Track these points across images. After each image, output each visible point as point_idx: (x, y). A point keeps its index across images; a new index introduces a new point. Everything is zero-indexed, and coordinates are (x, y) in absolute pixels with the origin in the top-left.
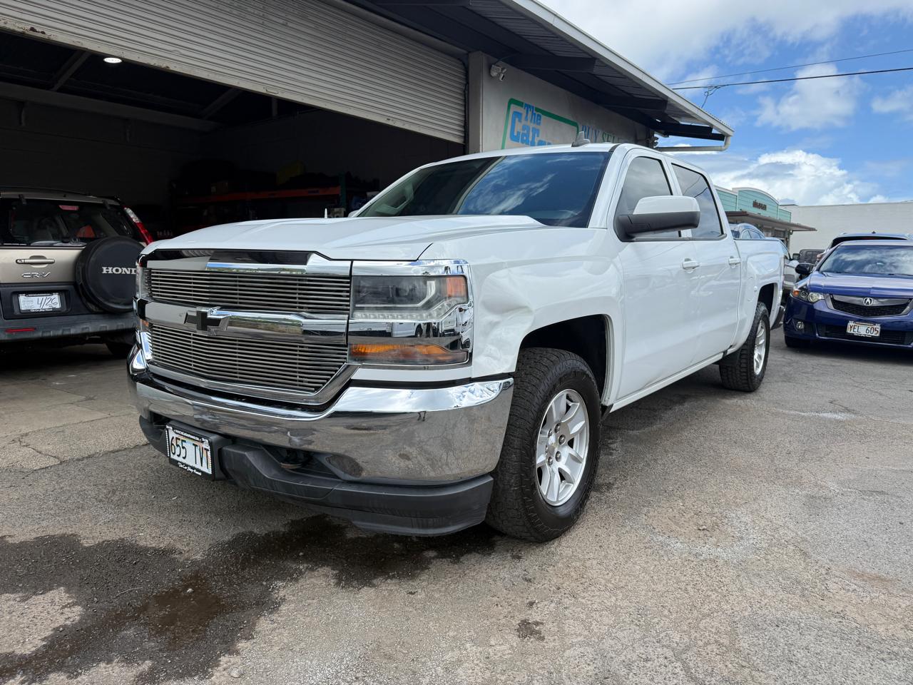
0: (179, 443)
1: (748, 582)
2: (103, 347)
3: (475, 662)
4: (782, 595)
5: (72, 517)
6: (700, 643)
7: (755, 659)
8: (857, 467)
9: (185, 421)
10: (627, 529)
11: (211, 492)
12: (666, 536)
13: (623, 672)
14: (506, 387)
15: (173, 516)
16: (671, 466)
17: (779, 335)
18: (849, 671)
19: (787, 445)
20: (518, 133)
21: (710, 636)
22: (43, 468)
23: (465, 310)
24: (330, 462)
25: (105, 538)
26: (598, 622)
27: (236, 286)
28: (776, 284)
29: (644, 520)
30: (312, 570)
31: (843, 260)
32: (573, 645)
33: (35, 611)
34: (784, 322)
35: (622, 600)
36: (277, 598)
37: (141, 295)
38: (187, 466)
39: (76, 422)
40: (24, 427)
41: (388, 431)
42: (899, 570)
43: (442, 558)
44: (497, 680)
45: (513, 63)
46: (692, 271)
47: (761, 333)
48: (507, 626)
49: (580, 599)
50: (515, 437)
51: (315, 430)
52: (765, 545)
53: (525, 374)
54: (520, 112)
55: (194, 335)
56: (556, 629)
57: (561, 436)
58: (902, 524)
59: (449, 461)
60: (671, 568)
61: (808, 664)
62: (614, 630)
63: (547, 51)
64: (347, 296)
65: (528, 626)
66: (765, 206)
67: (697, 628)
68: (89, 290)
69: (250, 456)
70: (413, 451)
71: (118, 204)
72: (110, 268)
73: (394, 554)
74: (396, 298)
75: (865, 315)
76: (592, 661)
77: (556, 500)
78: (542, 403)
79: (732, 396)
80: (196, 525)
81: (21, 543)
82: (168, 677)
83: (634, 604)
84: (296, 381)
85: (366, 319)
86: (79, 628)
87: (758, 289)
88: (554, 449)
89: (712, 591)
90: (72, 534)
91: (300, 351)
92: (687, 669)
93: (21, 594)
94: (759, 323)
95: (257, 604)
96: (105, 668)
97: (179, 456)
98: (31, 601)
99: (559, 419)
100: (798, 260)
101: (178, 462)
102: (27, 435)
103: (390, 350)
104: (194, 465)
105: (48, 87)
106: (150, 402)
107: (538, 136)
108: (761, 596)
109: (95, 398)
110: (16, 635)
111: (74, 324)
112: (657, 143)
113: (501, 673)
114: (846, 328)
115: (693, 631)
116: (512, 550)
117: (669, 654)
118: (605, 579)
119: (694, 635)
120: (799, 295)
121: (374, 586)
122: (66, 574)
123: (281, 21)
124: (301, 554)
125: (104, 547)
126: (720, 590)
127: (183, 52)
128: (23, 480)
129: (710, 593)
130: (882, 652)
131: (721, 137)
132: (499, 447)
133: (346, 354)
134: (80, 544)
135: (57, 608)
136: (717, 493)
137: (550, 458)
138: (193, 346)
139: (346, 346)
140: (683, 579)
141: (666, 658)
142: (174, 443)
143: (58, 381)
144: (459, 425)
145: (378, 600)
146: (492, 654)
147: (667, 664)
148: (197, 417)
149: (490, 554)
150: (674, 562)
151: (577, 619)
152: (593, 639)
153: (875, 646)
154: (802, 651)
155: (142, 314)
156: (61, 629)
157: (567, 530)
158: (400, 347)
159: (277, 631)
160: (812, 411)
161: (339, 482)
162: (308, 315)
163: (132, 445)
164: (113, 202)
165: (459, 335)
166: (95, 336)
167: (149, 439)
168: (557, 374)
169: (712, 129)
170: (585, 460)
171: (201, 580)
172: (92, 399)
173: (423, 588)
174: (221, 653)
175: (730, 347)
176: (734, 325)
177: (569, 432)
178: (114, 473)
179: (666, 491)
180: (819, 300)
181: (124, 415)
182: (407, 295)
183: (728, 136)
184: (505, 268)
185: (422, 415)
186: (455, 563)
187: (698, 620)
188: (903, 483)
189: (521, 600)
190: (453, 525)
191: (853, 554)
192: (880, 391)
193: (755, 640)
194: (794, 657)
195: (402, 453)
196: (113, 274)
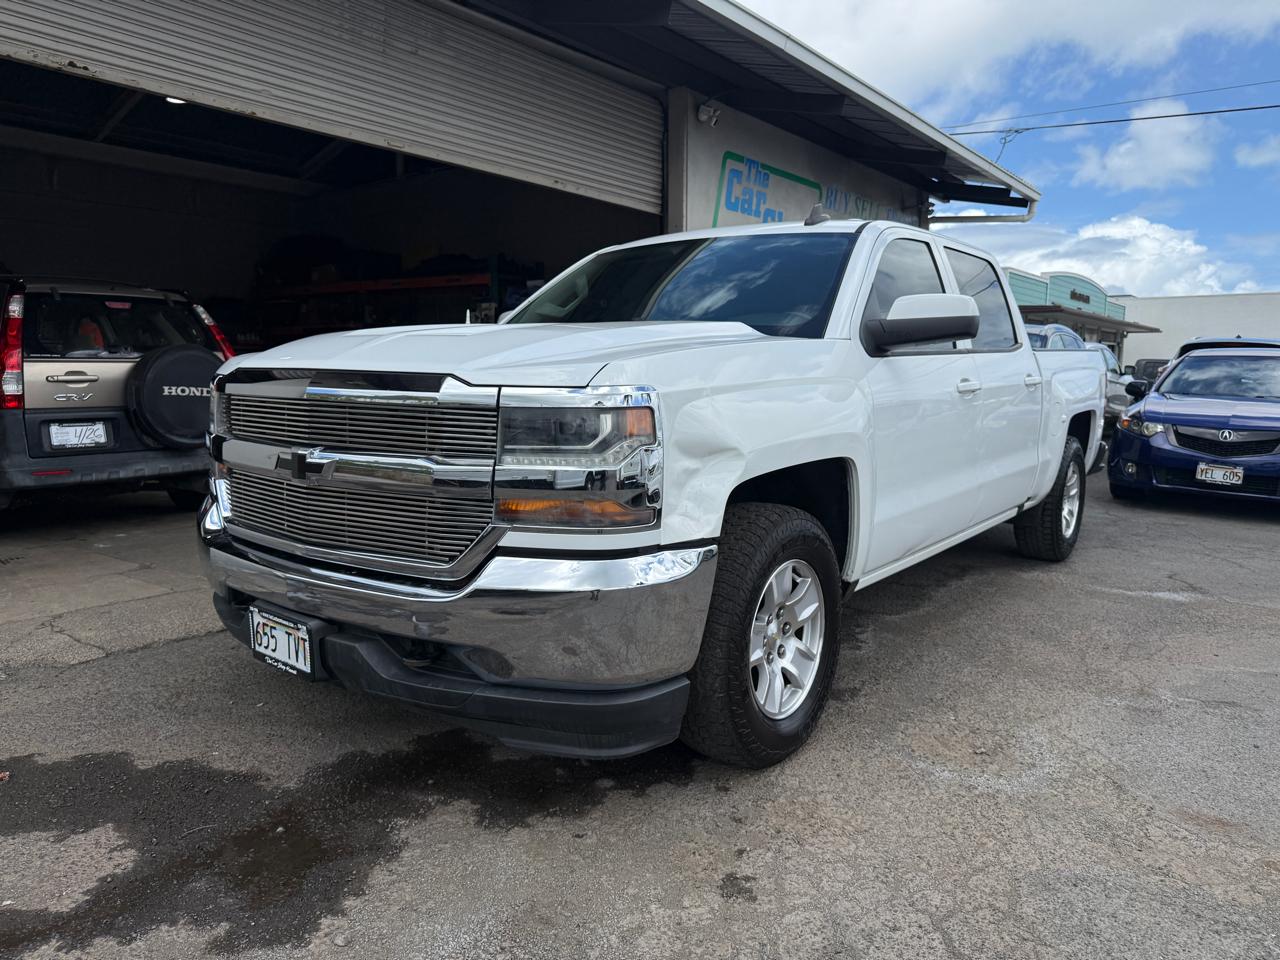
0: (267, 630)
1: (1039, 825)
2: (163, 495)
3: (662, 929)
4: (1084, 843)
5: (123, 730)
6: (968, 907)
7: (1042, 929)
8: (1201, 667)
9: (275, 600)
10: (876, 751)
11: (310, 696)
12: (929, 762)
13: (861, 944)
14: (707, 558)
15: (258, 729)
16: (941, 665)
17: (1101, 482)
18: (1170, 947)
19: (1105, 637)
20: (737, 198)
21: (981, 897)
22: (83, 663)
23: (652, 451)
24: (469, 658)
25: (166, 758)
26: (830, 878)
27: (345, 419)
28: (1094, 411)
29: (900, 740)
30: (445, 803)
31: (1187, 379)
32: (794, 908)
33: (75, 855)
34: (1109, 463)
35: (865, 848)
36: (397, 841)
37: (215, 429)
38: (277, 661)
39: (126, 599)
40: (56, 606)
41: (547, 616)
42: (1248, 811)
43: (622, 789)
44: (690, 954)
45: (730, 102)
46: (971, 395)
47: (1073, 479)
48: (707, 882)
49: (807, 847)
50: (720, 624)
51: (450, 614)
52: (1065, 776)
53: (735, 539)
54: (740, 169)
55: (287, 485)
56: (773, 886)
57: (786, 624)
58: (1258, 747)
59: (630, 656)
60: (934, 806)
61: (1113, 937)
62: (852, 889)
63: (777, 84)
64: (493, 435)
65: (735, 882)
66: (1088, 298)
67: (965, 887)
68: (145, 418)
69: (363, 649)
70: (581, 643)
71: (184, 300)
72: (174, 388)
73: (556, 783)
74: (559, 435)
75: (1221, 455)
76: (819, 929)
77: (777, 711)
78: (758, 579)
79: (1032, 568)
80: (289, 741)
81: (54, 763)
82: (251, 945)
83: (880, 854)
84: (423, 547)
85: (517, 465)
86: (133, 878)
87: (1067, 418)
88: (775, 641)
89: (988, 837)
90: (122, 753)
91: (430, 508)
92: (948, 942)
93: (55, 833)
94: (1069, 467)
95: (370, 849)
96: (168, 932)
97: (266, 647)
98: (68, 842)
99: (781, 600)
100: (1133, 374)
101: (265, 656)
102: (60, 616)
103: (551, 507)
104: (287, 661)
105: (90, 137)
106: (228, 573)
107: (764, 203)
108: (1056, 844)
109: (153, 566)
110: (48, 886)
111: (124, 464)
112: (933, 211)
113: (697, 945)
114: (1194, 472)
115: (959, 891)
116: (718, 780)
117: (925, 921)
118: (843, 820)
119: (960, 895)
120: (1129, 426)
121: (528, 826)
122: (114, 806)
123: (409, 48)
124: (430, 782)
125: (164, 770)
126: (999, 837)
127: (274, 91)
128: (56, 679)
129: (986, 840)
130: (1217, 922)
131: (1023, 202)
132: (699, 635)
133: (491, 512)
134: (132, 765)
135: (103, 851)
136: (1002, 702)
137: (770, 654)
138: (288, 500)
139: (492, 502)
140: (949, 820)
141: (920, 927)
142: (260, 630)
143: (103, 542)
144: (643, 608)
145: (534, 845)
146: (684, 919)
147: (922, 935)
148: (291, 594)
149: (686, 785)
150: (938, 797)
151: (802, 874)
152: (823, 900)
153: (1208, 914)
154: (1107, 920)
155: (218, 456)
156: (109, 879)
157: (793, 752)
158: (563, 502)
159: (396, 884)
160: (1142, 590)
161: (480, 685)
162: (440, 459)
163: (203, 632)
164: (177, 297)
165: (643, 485)
166: (153, 481)
167: (225, 624)
168: (779, 538)
169: (1009, 192)
170: (818, 657)
171: (296, 816)
172: (149, 567)
173: (594, 830)
174: (322, 913)
175: (1029, 499)
176: (1032, 469)
177: (795, 617)
178: (179, 669)
179: (932, 700)
180: (1157, 433)
181: (192, 591)
182: (573, 432)
183: (1033, 201)
184: (707, 396)
185: (594, 595)
186: (637, 796)
187: (967, 876)
188: (1263, 691)
189: (727, 847)
190: (637, 742)
191: (1186, 788)
192: (1239, 561)
193: (1043, 904)
194: (1095, 928)
195: (566, 645)
196: (178, 395)
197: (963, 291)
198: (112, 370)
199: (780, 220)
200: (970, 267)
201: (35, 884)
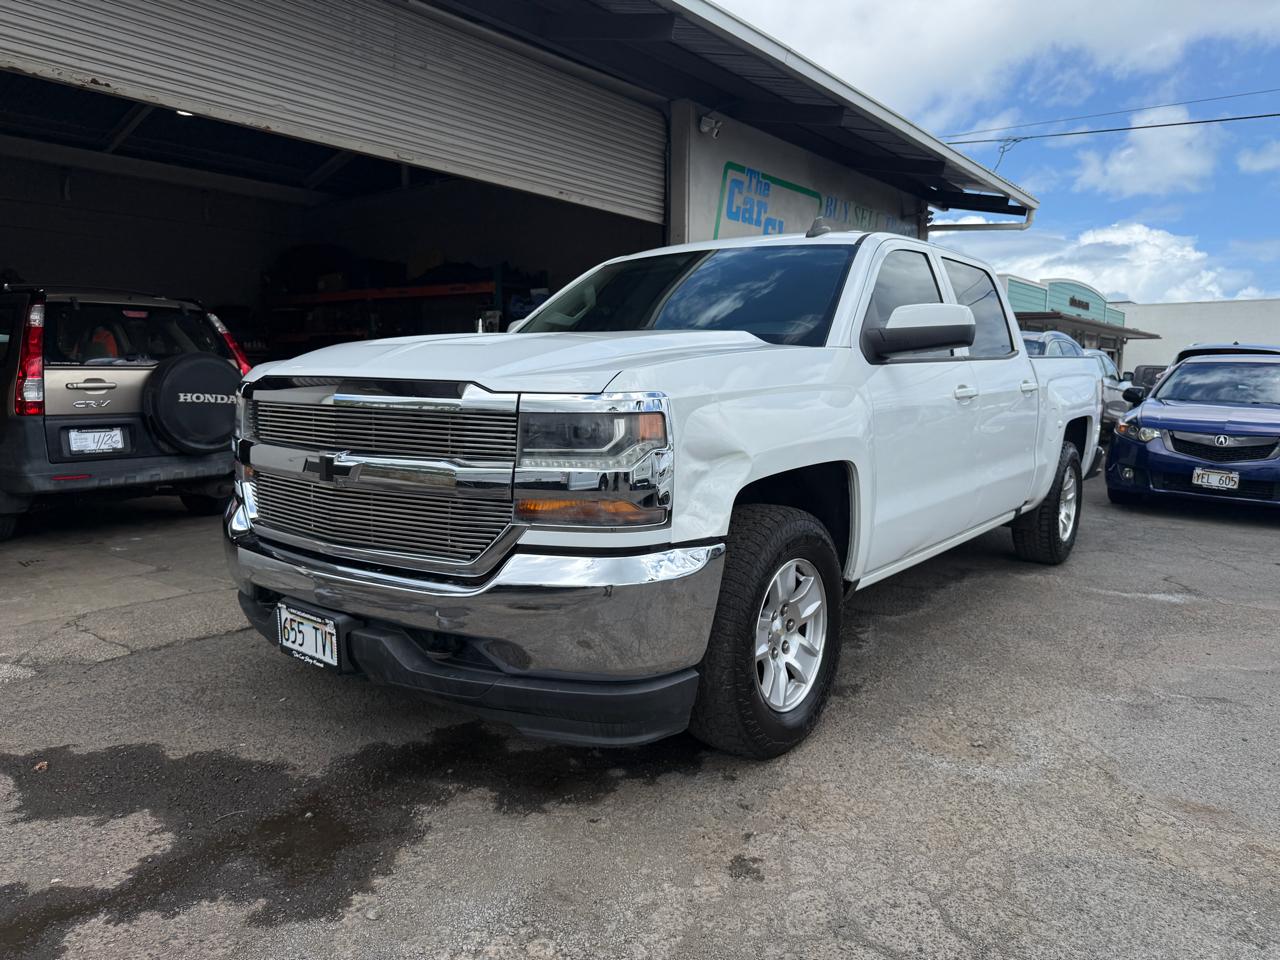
0: (295, 625)
1: (1033, 812)
2: (176, 500)
3: (675, 905)
4: (1077, 829)
5: (152, 723)
6: (965, 886)
7: (1035, 906)
8: (1193, 666)
9: (301, 597)
10: (877, 744)
11: (330, 692)
12: (928, 753)
13: (863, 919)
14: (715, 555)
15: (282, 722)
16: (940, 663)
17: (1099, 487)
18: (1156, 922)
19: (1101, 636)
20: (738, 208)
21: (978, 877)
22: (108, 660)
23: (663, 454)
24: (487, 649)
25: (195, 749)
26: (833, 859)
27: (371, 424)
28: (1090, 417)
29: (900, 733)
30: (464, 791)
31: (1187, 384)
32: (799, 887)
33: (116, 837)
34: (1107, 468)
35: (866, 832)
36: (420, 826)
37: (242, 434)
38: (304, 655)
39: (146, 600)
40: (79, 607)
41: (562, 611)
42: (1235, 799)
43: (633, 778)
45: (731, 114)
46: (968, 402)
47: (1070, 484)
48: (716, 863)
49: (811, 831)
50: (727, 619)
51: (469, 609)
52: (1059, 766)
53: (741, 538)
54: (739, 178)
55: (314, 487)
56: (780, 867)
57: (790, 621)
58: (1246, 740)
59: (642, 651)
60: (933, 794)
61: (1102, 914)
62: (854, 870)
63: (779, 96)
64: (513, 439)
65: (743, 863)
66: (1087, 305)
67: (962, 869)
68: (161, 424)
69: (388, 643)
70: (595, 637)
71: (198, 309)
72: (189, 395)
73: (570, 772)
74: (573, 439)
75: (1217, 460)
76: (824, 906)
77: (781, 705)
78: (763, 576)
79: (1029, 570)
80: (312, 734)
81: (89, 754)
82: (288, 918)
83: (881, 838)
84: (446, 545)
85: (534, 468)
86: (172, 859)
87: (1063, 424)
88: (780, 637)
89: (985, 822)
90: (153, 744)
91: (453, 508)
92: (945, 916)
93: (95, 817)
94: (1065, 471)
95: (396, 832)
96: (209, 907)
97: (294, 642)
98: (108, 825)
99: (785, 597)
100: (1132, 380)
101: (292, 650)
102: (84, 616)
103: (567, 507)
104: (314, 654)
105: (101, 148)
106: (254, 571)
107: (765, 212)
108: (1049, 830)
109: (170, 568)
110: (93, 866)
111: (141, 469)
112: (932, 219)
113: (708, 919)
114: (1191, 476)
115: (956, 872)
116: (725, 770)
117: (924, 898)
118: (845, 807)
119: (957, 875)
120: (1126, 432)
121: (545, 811)
122: (149, 793)
123: (418, 63)
124: (450, 771)
125: (194, 760)
126: (995, 822)
127: (289, 106)
128: (85, 675)
129: (982, 825)
130: (1201, 900)
131: (1022, 210)
132: (707, 633)
133: (511, 512)
134: (164, 756)
135: (142, 834)
136: (999, 698)
137: (774, 649)
138: (314, 502)
139: (511, 502)
140: (947, 807)
141: (920, 904)
142: (288, 626)
143: (119, 545)
144: (654, 605)
145: (552, 829)
146: (696, 896)
147: (921, 911)
148: (316, 591)
149: (695, 774)
150: (936, 786)
151: (807, 856)
152: (827, 880)
153: (1193, 893)
154: (1096, 898)
155: (245, 457)
156: (150, 860)
157: (797, 744)
158: (578, 502)
159: (422, 865)
160: (1137, 591)
161: (500, 676)
162: (462, 462)
163: (223, 631)
164: (192, 306)
165: (654, 486)
166: (167, 486)
167: (250, 621)
168: (783, 538)
169: (1008, 200)
170: (821, 653)
171: (323, 803)
172: (165, 570)
173: (607, 815)
174: (353, 890)
175: (1026, 503)
176: (1030, 473)
177: (799, 615)
178: (201, 666)
179: (931, 696)
180: (1154, 438)
181: (209, 592)
182: (588, 436)
183: (1031, 209)
184: (715, 402)
185: (608, 591)
186: (649, 784)
187: (964, 858)
188: (1253, 688)
189: (735, 831)
190: (647, 733)
191: (1176, 779)
192: (1235, 564)
193: (1036, 883)
194: (1085, 905)
195: (581, 639)
196: (193, 402)
197: (960, 301)
198: (128, 377)
199: (780, 232)
200: (966, 278)
201: (80, 864)
